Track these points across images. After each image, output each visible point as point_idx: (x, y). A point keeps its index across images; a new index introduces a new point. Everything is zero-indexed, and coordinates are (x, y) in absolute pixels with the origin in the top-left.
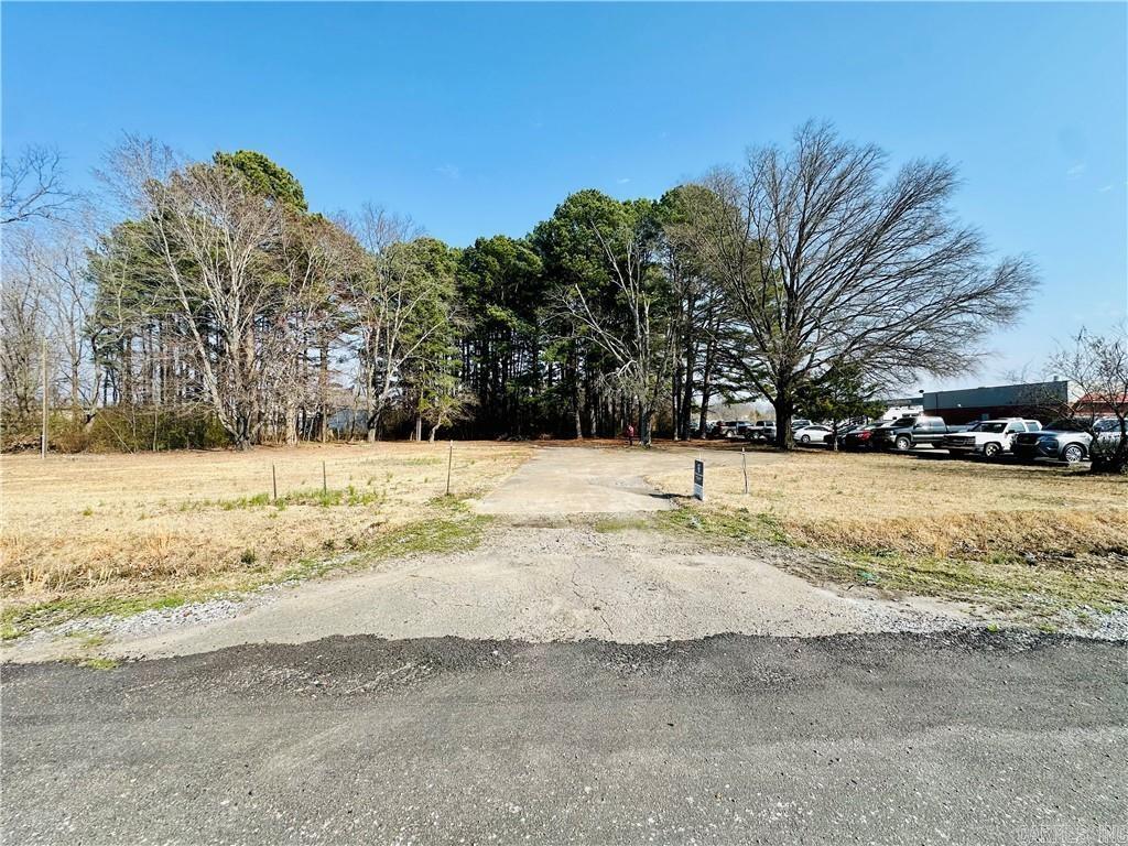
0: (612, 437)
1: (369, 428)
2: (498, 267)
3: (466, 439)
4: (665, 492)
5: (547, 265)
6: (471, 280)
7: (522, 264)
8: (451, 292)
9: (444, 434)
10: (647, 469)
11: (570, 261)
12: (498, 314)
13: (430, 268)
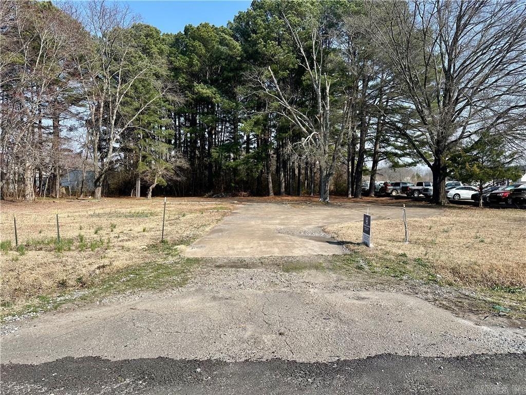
0: (298, 195)
1: (96, 186)
2: (204, 51)
3: (178, 196)
4: (340, 239)
5: (245, 50)
6: (180, 62)
7: (223, 49)
8: (164, 72)
9: (159, 192)
10: (325, 221)
11: (265, 46)
12: (204, 91)
13: (146, 51)
